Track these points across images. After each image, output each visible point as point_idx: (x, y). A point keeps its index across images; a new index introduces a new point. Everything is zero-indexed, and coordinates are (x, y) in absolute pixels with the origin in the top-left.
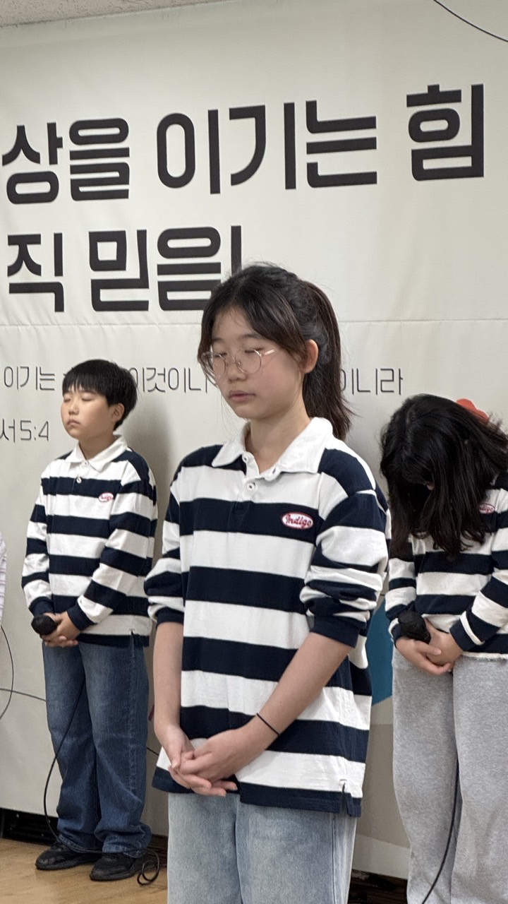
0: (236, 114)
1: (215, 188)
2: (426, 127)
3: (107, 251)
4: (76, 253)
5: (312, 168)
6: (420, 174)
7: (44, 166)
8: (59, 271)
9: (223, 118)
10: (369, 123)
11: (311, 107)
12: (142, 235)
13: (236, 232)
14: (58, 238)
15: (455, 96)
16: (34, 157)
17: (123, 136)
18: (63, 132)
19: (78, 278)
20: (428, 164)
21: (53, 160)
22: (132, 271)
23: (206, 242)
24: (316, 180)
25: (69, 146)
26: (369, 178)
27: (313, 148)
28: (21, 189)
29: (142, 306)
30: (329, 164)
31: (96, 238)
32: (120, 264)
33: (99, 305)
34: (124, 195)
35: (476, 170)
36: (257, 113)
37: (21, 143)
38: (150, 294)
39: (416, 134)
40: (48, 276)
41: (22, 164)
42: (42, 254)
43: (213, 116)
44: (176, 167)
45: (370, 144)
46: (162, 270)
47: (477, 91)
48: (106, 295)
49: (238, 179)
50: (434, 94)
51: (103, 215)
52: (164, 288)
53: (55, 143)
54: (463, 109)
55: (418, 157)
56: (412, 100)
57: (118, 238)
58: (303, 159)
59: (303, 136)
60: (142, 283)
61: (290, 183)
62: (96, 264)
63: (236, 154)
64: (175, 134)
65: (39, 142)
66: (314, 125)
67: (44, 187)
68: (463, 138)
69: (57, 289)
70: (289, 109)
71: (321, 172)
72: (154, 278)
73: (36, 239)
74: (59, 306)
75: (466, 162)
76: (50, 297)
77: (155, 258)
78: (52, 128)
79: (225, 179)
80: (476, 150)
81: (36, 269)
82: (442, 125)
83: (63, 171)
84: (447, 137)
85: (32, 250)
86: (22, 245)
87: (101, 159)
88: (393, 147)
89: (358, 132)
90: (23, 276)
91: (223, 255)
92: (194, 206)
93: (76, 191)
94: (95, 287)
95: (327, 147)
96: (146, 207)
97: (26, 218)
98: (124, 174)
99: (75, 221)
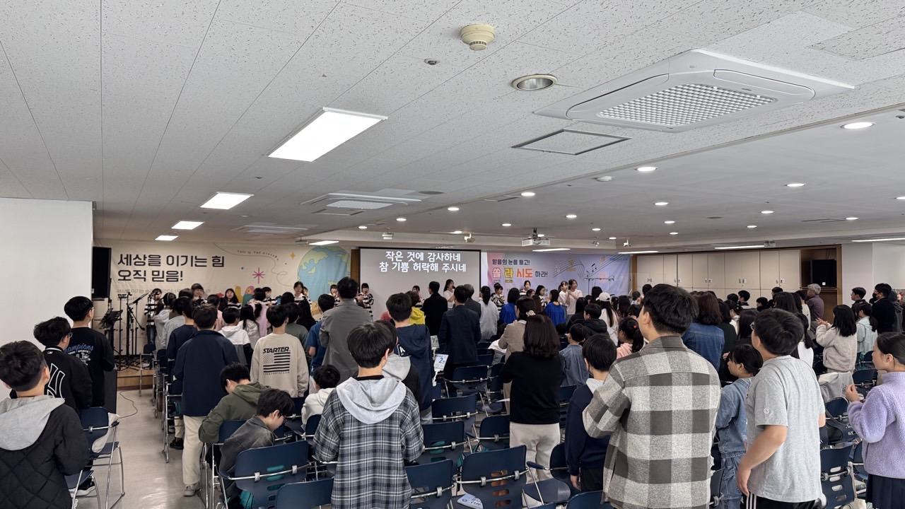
0: (182, 256)
1: (178, 265)
2: (215, 261)
3: (156, 273)
4: (149, 274)
7: (142, 260)
8: (145, 275)
9: (180, 257)
10: (206, 259)
11: (196, 257)
12: (163, 272)
13: (182, 272)
14: (145, 271)
15: (220, 257)
16: (140, 259)
17: (160, 257)
18: (147, 256)
19: (149, 276)
20: (215, 265)
21: (144, 260)
22: (161, 276)
23: (176, 273)
24: (196, 265)
25: (148, 258)
26: (205, 266)
27: (196, 262)
28: (137, 264)
29: (163, 281)
30: (198, 264)
31: (153, 272)
32: (158, 275)
33: (153, 281)
34: (160, 266)
35: (223, 266)
36: (187, 257)
37: (137, 257)
38: (165, 279)
39: (213, 261)
40: (143, 276)
42: (142, 273)
43: (178, 257)
44: (170, 262)
45: (206, 262)
46: (167, 276)
47: (223, 257)
48: (155, 279)
49: (182, 265)
50: (216, 257)
51: (155, 268)
52: (167, 279)
53: (145, 258)
54: (221, 259)
55: (213, 264)
56: (213, 257)
57: (158, 272)
58: (194, 263)
59: (194, 260)
60: (163, 277)
61: (192, 266)
62: (153, 275)
63: (182, 260)
64: (170, 258)
65: (141, 257)
66: (196, 259)
67: (143, 264)
68: (221, 262)
69: (145, 279)
70: (192, 257)
72: (165, 277)
73: (140, 271)
74: (145, 281)
75: (221, 265)
76: (143, 279)
77: (165, 275)
78: (145, 256)
79: (180, 264)
80: (223, 264)
81: (140, 275)
83: (147, 261)
84: (218, 262)
85: (139, 273)
86: (137, 272)
87: (155, 260)
88: (210, 263)
89: (204, 260)
90: (137, 276)
91: (179, 274)
92: (174, 268)
93: (149, 265)
94: (153, 278)
95: (198, 262)
96: (164, 267)
97: (138, 268)
98: (160, 263)
99: (149, 269)
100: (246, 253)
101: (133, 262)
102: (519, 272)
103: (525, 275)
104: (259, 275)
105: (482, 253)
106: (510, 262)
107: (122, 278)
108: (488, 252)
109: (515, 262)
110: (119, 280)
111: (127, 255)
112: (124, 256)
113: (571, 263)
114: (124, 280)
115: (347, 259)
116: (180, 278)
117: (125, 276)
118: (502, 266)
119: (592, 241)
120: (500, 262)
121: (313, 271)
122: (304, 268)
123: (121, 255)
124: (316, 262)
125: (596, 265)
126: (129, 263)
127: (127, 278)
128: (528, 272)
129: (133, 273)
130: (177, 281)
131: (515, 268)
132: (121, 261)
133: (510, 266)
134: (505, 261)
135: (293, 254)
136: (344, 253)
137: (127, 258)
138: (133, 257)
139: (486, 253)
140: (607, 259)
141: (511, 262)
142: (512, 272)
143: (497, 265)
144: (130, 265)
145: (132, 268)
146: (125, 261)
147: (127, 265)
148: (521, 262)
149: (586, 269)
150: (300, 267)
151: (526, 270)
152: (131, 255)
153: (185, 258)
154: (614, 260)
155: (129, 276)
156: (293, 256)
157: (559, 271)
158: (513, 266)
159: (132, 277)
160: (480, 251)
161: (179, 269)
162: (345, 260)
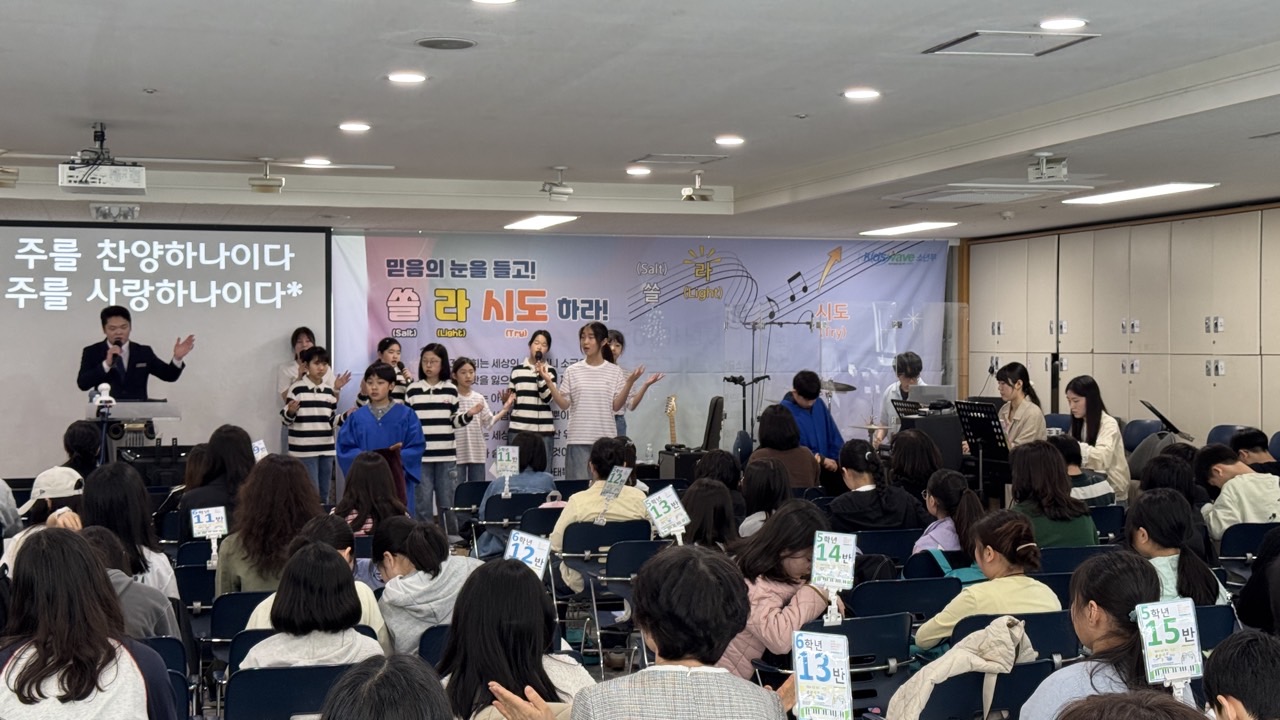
102: (490, 302)
103: (517, 311)
105: (334, 238)
106: (458, 270)
108: (367, 233)
109: (478, 270)
113: (704, 272)
118: (424, 283)
119: (541, 188)
120: (415, 269)
125: (808, 278)
128: (529, 301)
131: (477, 289)
133: (457, 283)
134: (436, 268)
139: (362, 239)
140: (850, 257)
141: (462, 268)
142: (463, 304)
143: (405, 280)
148: (502, 270)
149: (765, 290)
151: (522, 295)
154: (880, 258)
157: (653, 298)
158: (467, 281)
160: (328, 232)
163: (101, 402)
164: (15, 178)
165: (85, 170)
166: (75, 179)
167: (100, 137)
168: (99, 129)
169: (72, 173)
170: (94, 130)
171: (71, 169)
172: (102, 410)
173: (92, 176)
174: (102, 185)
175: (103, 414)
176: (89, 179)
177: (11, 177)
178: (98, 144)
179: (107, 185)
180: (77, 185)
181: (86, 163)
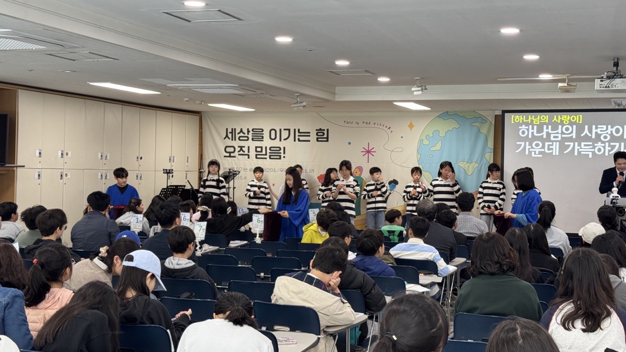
0: (285, 130)
1: (280, 140)
2: (319, 134)
3: (259, 149)
4: (253, 150)
5: (299, 139)
6: (318, 141)
7: (246, 135)
8: (249, 152)
9: (282, 130)
10: (309, 133)
11: (299, 130)
12: (266, 148)
13: (284, 148)
14: (249, 147)
15: (324, 130)
16: (244, 133)
17: (262, 131)
18: (250, 130)
19: (253, 153)
20: (319, 140)
21: (248, 134)
22: (264, 152)
23: (279, 149)
25: (251, 132)
26: (309, 141)
27: (299, 136)
28: (241, 138)
29: (266, 158)
30: (301, 138)
31: (256, 147)
32: (261, 151)
33: (256, 158)
34: (263, 141)
35: (327, 141)
36: (289, 130)
37: (241, 131)
38: (268, 156)
39: (317, 135)
40: (246, 153)
41: (241, 134)
42: (246, 149)
43: (280, 130)
44: (273, 137)
45: (309, 136)
46: (270, 153)
47: (328, 130)
48: (258, 156)
49: (285, 140)
50: (320, 129)
51: (258, 144)
52: (270, 156)
53: (249, 132)
54: (325, 132)
55: (317, 139)
56: (317, 130)
57: (261, 147)
58: (297, 137)
59: (297, 134)
60: (266, 154)
61: (295, 141)
62: (256, 151)
63: (285, 134)
64: (273, 132)
65: (245, 131)
66: (299, 132)
67: (246, 138)
68: (325, 136)
69: (248, 155)
70: (295, 130)
71: (300, 139)
72: (268, 154)
73: (244, 147)
74: (249, 158)
75: (326, 140)
76: (247, 156)
77: (268, 151)
78: (248, 129)
79: (282, 139)
80: (327, 138)
81: (244, 152)
82: (322, 134)
83: (250, 136)
84: (322, 136)
85: (243, 148)
86: (241, 148)
87: (258, 135)
88: (313, 137)
89: (307, 134)
90: (241, 152)
91: (282, 151)
92: (276, 143)
93: (253, 139)
94: (256, 155)
95: (301, 136)
96: (267, 143)
97: (242, 143)
98: (263, 137)
99: (252, 144)
100: (354, 125)
101: (237, 136)
104: (368, 152)
107: (228, 155)
110: (225, 156)
111: (232, 129)
112: (230, 130)
114: (230, 156)
115: (488, 130)
116: (282, 155)
117: (230, 153)
121: (438, 147)
122: (426, 142)
123: (227, 129)
124: (442, 134)
126: (234, 138)
127: (232, 155)
129: (238, 149)
130: (280, 158)
132: (227, 136)
135: (411, 123)
136: (483, 120)
137: (232, 133)
138: (238, 131)
144: (235, 140)
145: (237, 144)
146: (230, 135)
147: (232, 140)
150: (421, 141)
152: (235, 129)
153: (288, 131)
155: (234, 152)
156: (411, 126)
159: (236, 153)
161: (282, 144)
162: (484, 130)
163: (613, 197)
164: (575, 88)
165: (608, 81)
166: (603, 86)
167: (616, 64)
168: (616, 61)
169: (602, 83)
170: (613, 61)
171: (601, 81)
172: (613, 201)
173: (611, 84)
174: (616, 88)
175: (614, 202)
176: (610, 86)
177: (572, 88)
178: (615, 68)
179: (619, 88)
180: (604, 89)
181: (609, 78)
